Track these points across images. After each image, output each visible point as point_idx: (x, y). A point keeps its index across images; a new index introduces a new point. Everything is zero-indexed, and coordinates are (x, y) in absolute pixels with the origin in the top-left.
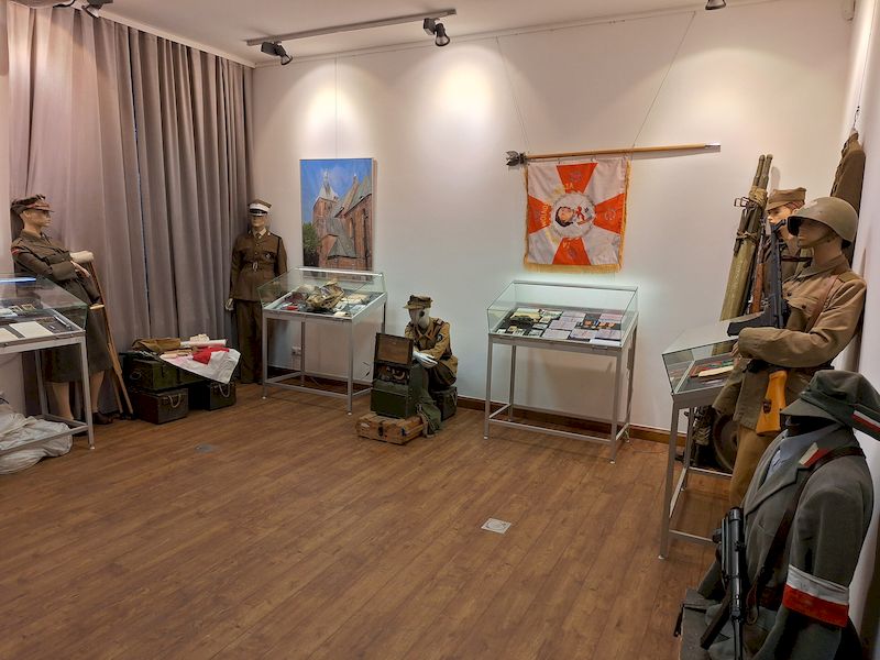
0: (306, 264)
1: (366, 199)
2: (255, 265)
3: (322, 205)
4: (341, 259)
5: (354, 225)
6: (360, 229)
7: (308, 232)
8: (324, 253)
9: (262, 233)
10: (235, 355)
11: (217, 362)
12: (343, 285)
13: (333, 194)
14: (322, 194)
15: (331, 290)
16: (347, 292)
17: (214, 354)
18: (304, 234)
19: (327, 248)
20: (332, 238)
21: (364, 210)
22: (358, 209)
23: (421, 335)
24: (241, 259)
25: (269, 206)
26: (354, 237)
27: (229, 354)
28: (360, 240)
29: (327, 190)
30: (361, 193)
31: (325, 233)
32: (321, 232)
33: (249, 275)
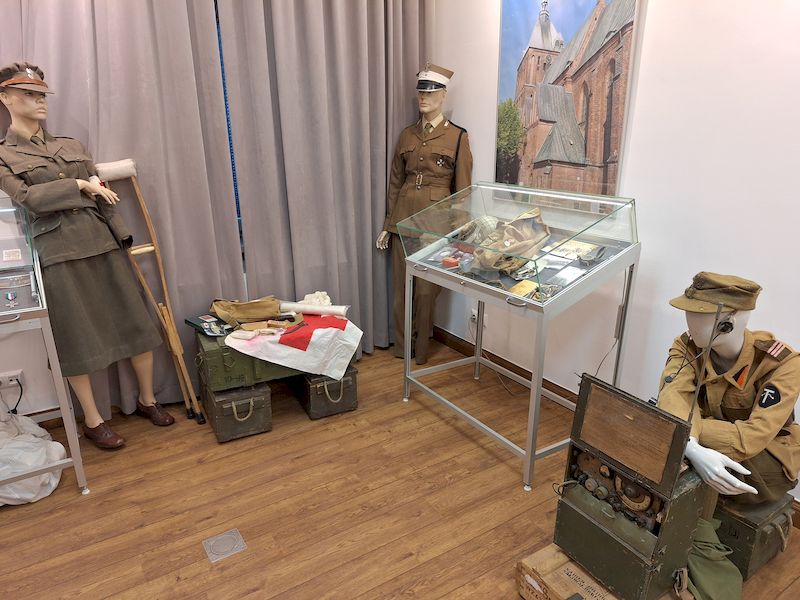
0: (499, 179)
1: (621, 37)
2: (420, 177)
3: (532, 61)
4: (557, 168)
5: (588, 96)
6: (599, 106)
7: (507, 119)
8: (531, 154)
9: (435, 123)
10: (353, 335)
11: (321, 347)
12: (551, 220)
13: (555, 35)
14: (536, 39)
15: (526, 231)
16: (557, 235)
17: (318, 333)
18: (500, 121)
19: (534, 146)
20: (543, 126)
21: (613, 62)
22: (601, 60)
23: (713, 375)
24: (402, 168)
25: (449, 74)
26: (586, 123)
27: (345, 334)
28: (597, 129)
29: (545, 30)
30: (611, 25)
31: (534, 118)
32: (526, 116)
33: (410, 194)
